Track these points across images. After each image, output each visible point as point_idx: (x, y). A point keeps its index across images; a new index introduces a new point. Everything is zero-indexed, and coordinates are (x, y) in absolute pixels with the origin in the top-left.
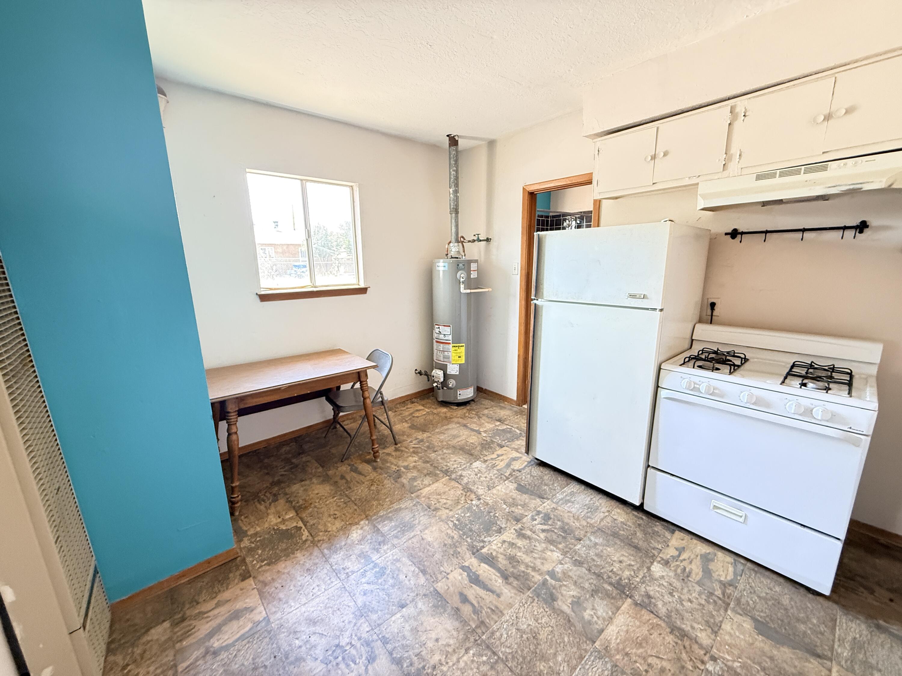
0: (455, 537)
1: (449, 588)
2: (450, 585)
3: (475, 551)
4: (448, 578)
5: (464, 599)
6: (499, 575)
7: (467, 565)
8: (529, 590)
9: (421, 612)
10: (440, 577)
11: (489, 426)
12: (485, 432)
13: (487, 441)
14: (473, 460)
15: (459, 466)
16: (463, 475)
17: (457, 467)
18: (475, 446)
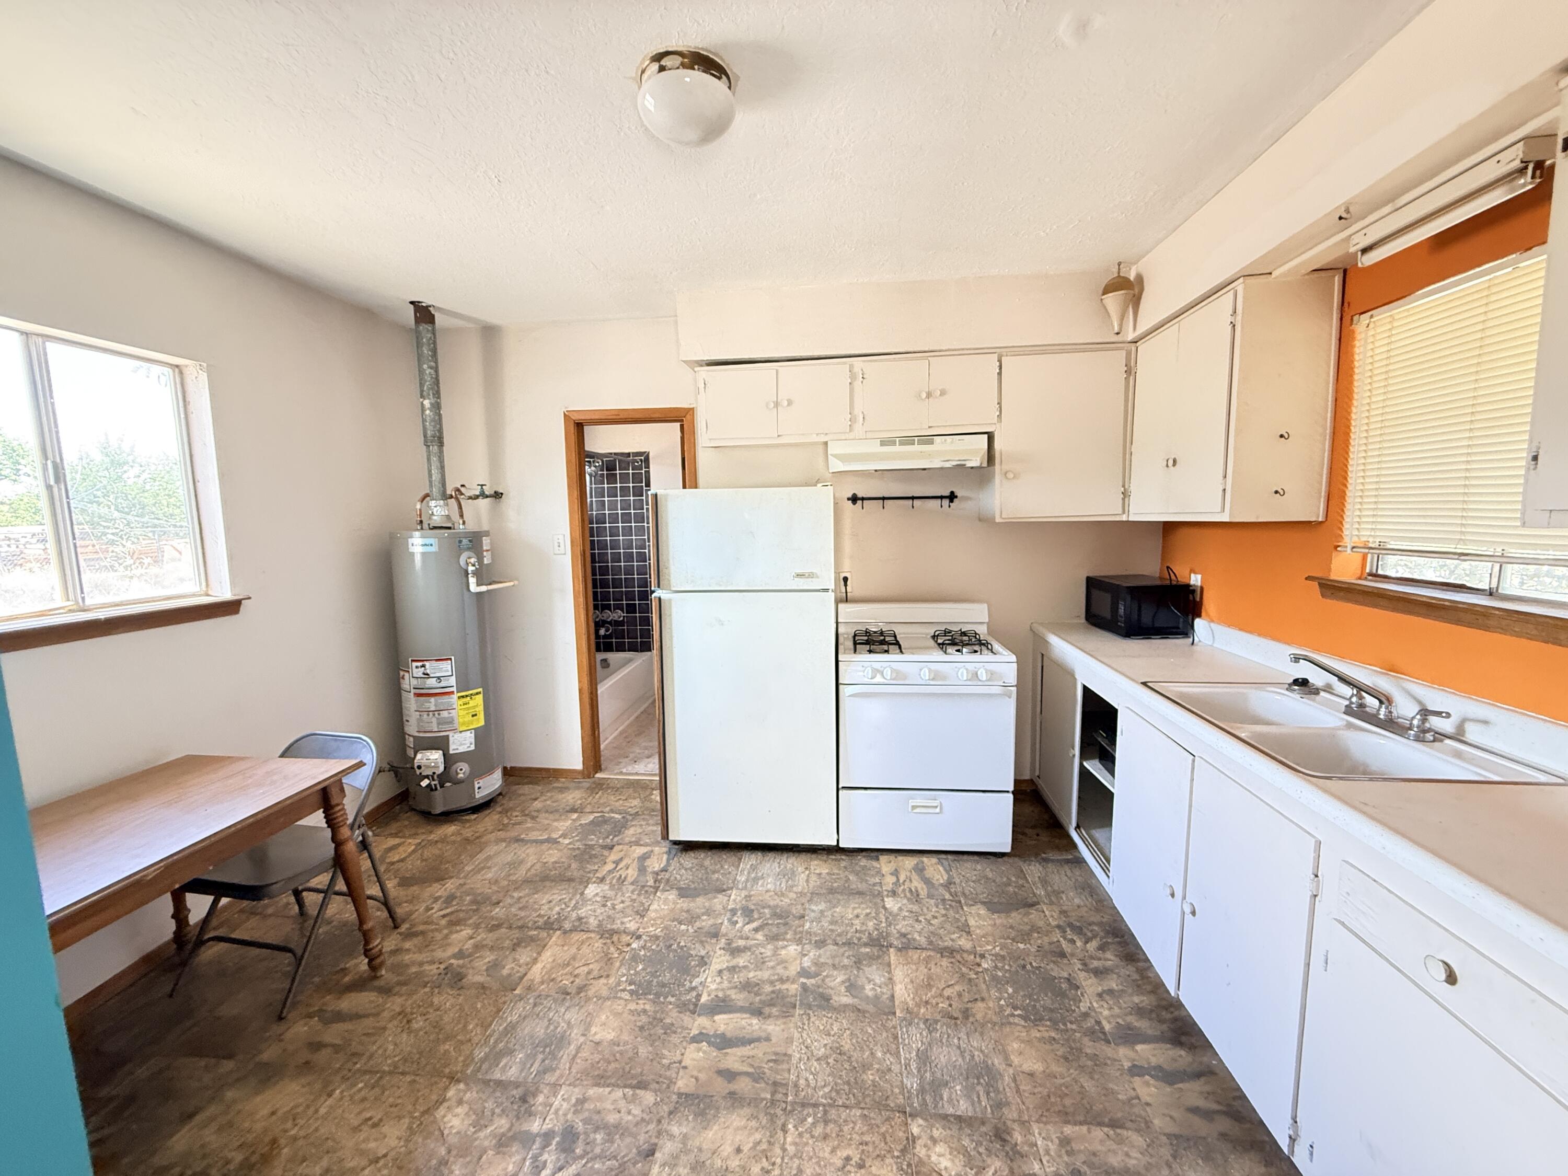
0: (647, 1007)
1: (697, 1079)
2: (695, 1073)
3: (694, 1008)
4: (685, 1068)
5: (730, 1075)
6: (748, 1016)
7: (697, 1032)
8: (795, 1007)
9: (685, 1137)
10: (671, 1073)
11: (564, 825)
12: (564, 836)
13: (578, 849)
14: (582, 887)
15: (563, 906)
16: (583, 915)
17: (562, 909)
18: (566, 865)
